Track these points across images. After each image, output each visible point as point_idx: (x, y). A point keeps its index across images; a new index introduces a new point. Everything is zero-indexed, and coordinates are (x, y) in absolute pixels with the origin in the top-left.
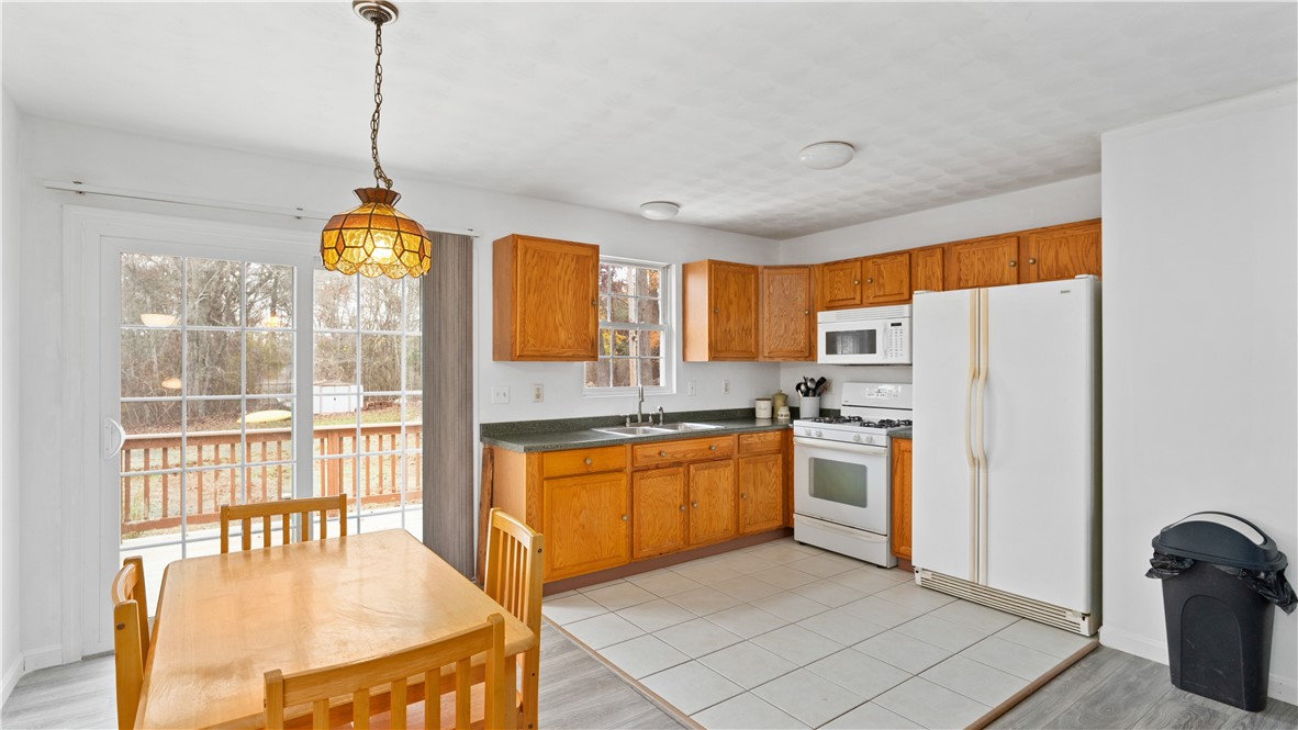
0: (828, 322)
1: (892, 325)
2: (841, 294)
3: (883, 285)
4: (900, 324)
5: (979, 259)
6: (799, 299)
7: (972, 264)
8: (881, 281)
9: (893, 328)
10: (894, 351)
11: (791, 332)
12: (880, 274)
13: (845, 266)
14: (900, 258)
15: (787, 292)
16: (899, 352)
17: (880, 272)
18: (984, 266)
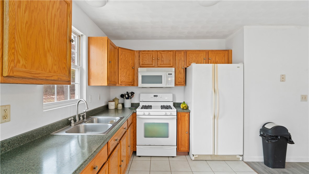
0: (142, 72)
1: (169, 74)
2: (147, 62)
3: (163, 61)
4: (171, 74)
5: (195, 56)
6: (131, 63)
7: (193, 58)
8: (162, 59)
9: (169, 75)
10: (169, 83)
11: (128, 75)
12: (162, 57)
13: (149, 52)
14: (170, 53)
15: (126, 59)
16: (171, 83)
17: (162, 56)
18: (196, 58)
